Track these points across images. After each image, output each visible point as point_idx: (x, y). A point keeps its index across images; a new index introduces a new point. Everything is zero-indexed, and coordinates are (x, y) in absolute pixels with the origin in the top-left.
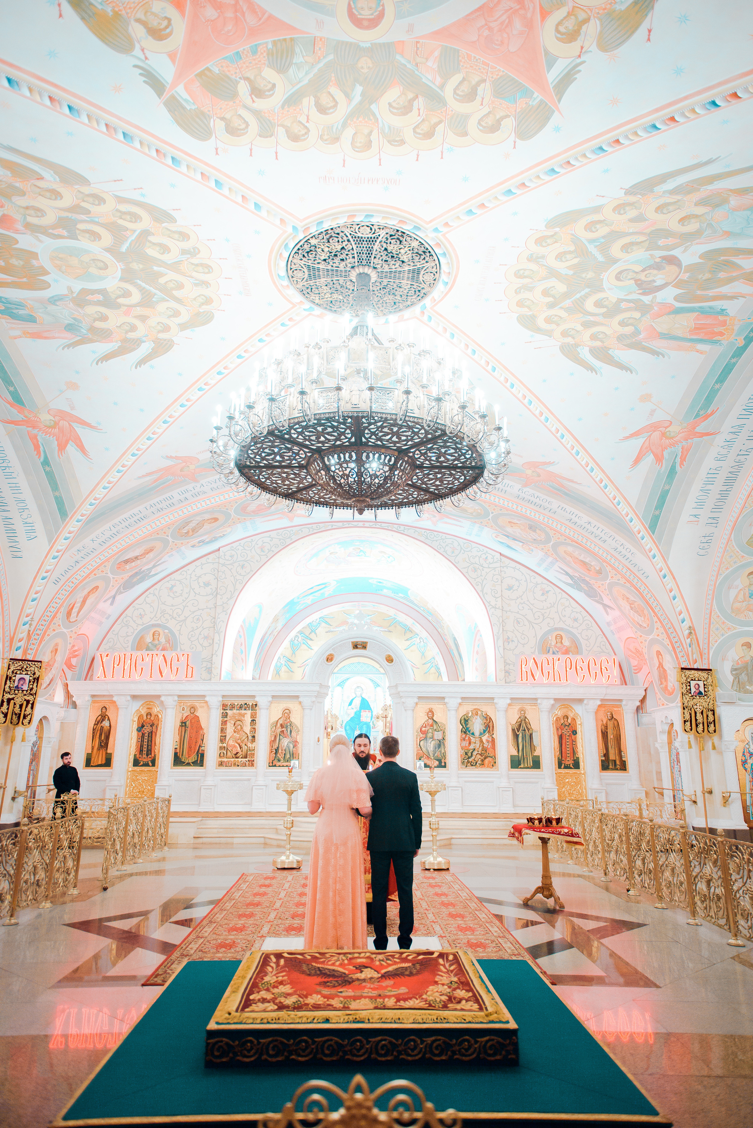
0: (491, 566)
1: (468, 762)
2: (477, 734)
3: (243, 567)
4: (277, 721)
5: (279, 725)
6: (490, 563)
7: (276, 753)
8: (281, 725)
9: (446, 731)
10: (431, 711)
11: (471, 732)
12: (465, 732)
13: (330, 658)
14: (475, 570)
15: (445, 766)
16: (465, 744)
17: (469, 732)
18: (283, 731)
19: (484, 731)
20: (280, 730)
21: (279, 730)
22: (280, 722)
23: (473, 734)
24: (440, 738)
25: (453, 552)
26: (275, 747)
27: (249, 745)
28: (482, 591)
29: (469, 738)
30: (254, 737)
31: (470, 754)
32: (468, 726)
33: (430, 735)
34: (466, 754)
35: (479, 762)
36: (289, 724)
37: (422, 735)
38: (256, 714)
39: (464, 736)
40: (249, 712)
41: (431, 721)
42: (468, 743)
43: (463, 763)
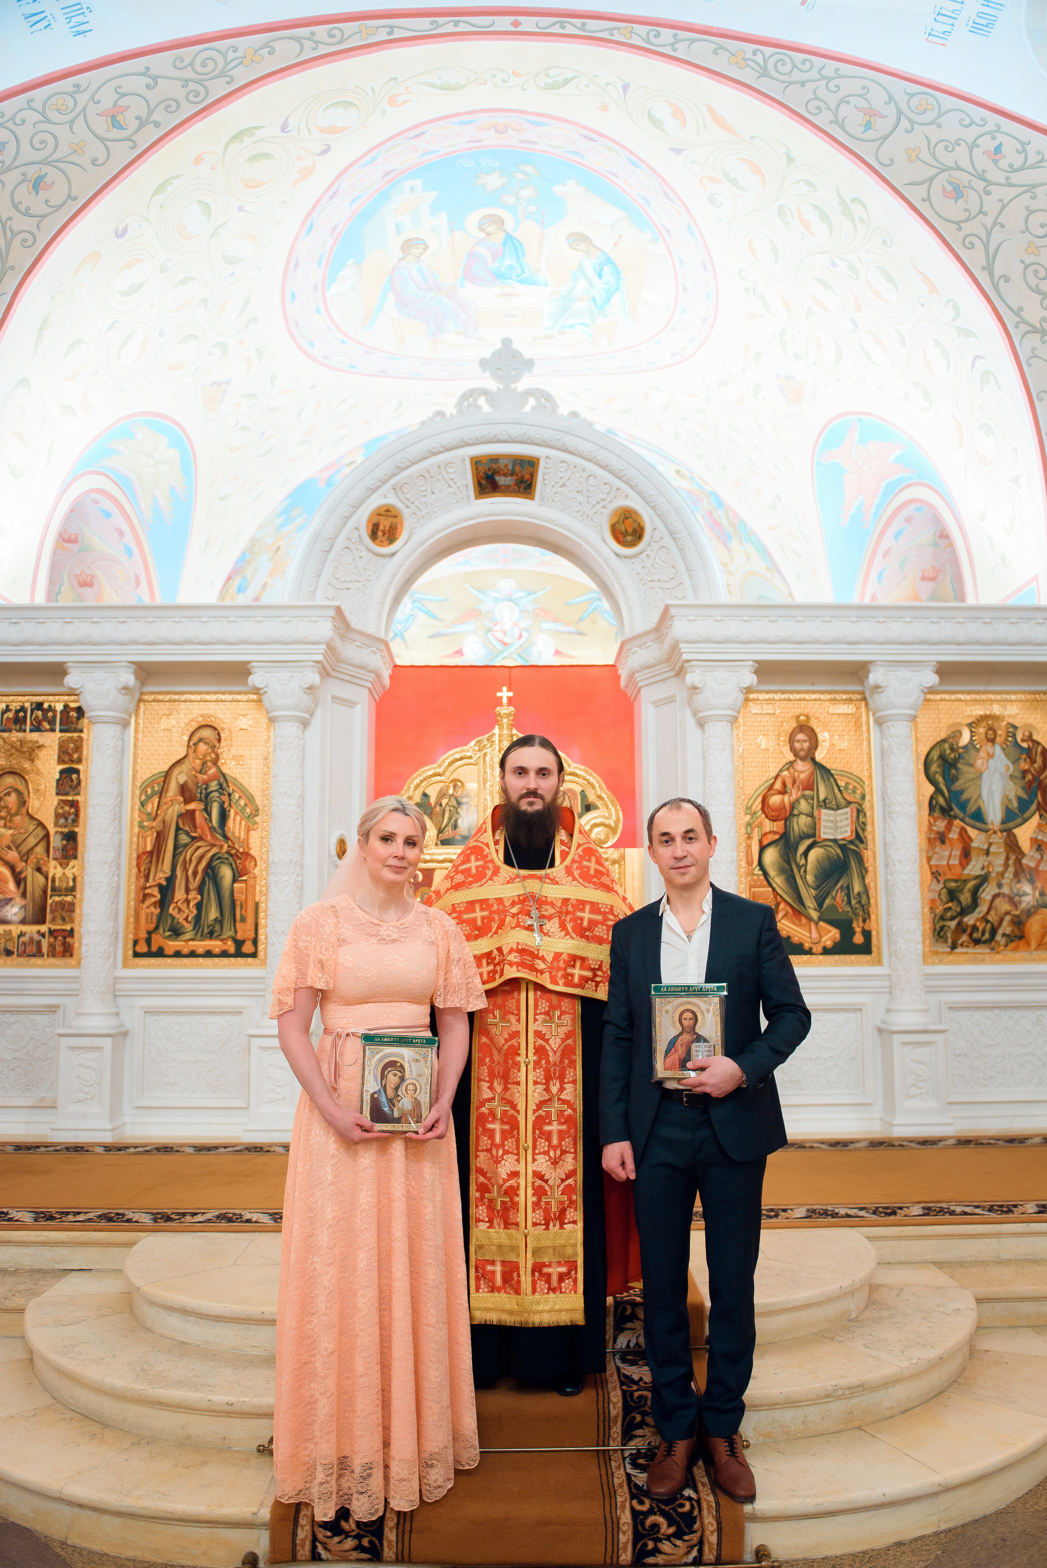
0: (1016, 178)
1: (961, 928)
2: (994, 815)
3: (38, 184)
4: (168, 774)
5: (173, 789)
6: (1013, 169)
7: (163, 904)
8: (183, 789)
9: (866, 806)
10: (804, 728)
11: (972, 808)
12: (946, 812)
13: (385, 524)
14: (957, 192)
15: (866, 948)
16: (948, 856)
17: (963, 807)
18: (192, 813)
19: (1024, 805)
20: (178, 808)
21: (175, 808)
22: (180, 777)
23: (978, 817)
24: (845, 832)
25: (868, 126)
26: (160, 876)
27: (54, 869)
28: (989, 268)
29: (963, 831)
30: (71, 838)
31: (965, 898)
32: (957, 786)
33: (801, 823)
34: (952, 895)
35: (1006, 928)
36: (214, 786)
37: (768, 825)
38: (78, 746)
39: (941, 825)
40: (51, 740)
41: (803, 769)
42: (957, 852)
43: (939, 933)
